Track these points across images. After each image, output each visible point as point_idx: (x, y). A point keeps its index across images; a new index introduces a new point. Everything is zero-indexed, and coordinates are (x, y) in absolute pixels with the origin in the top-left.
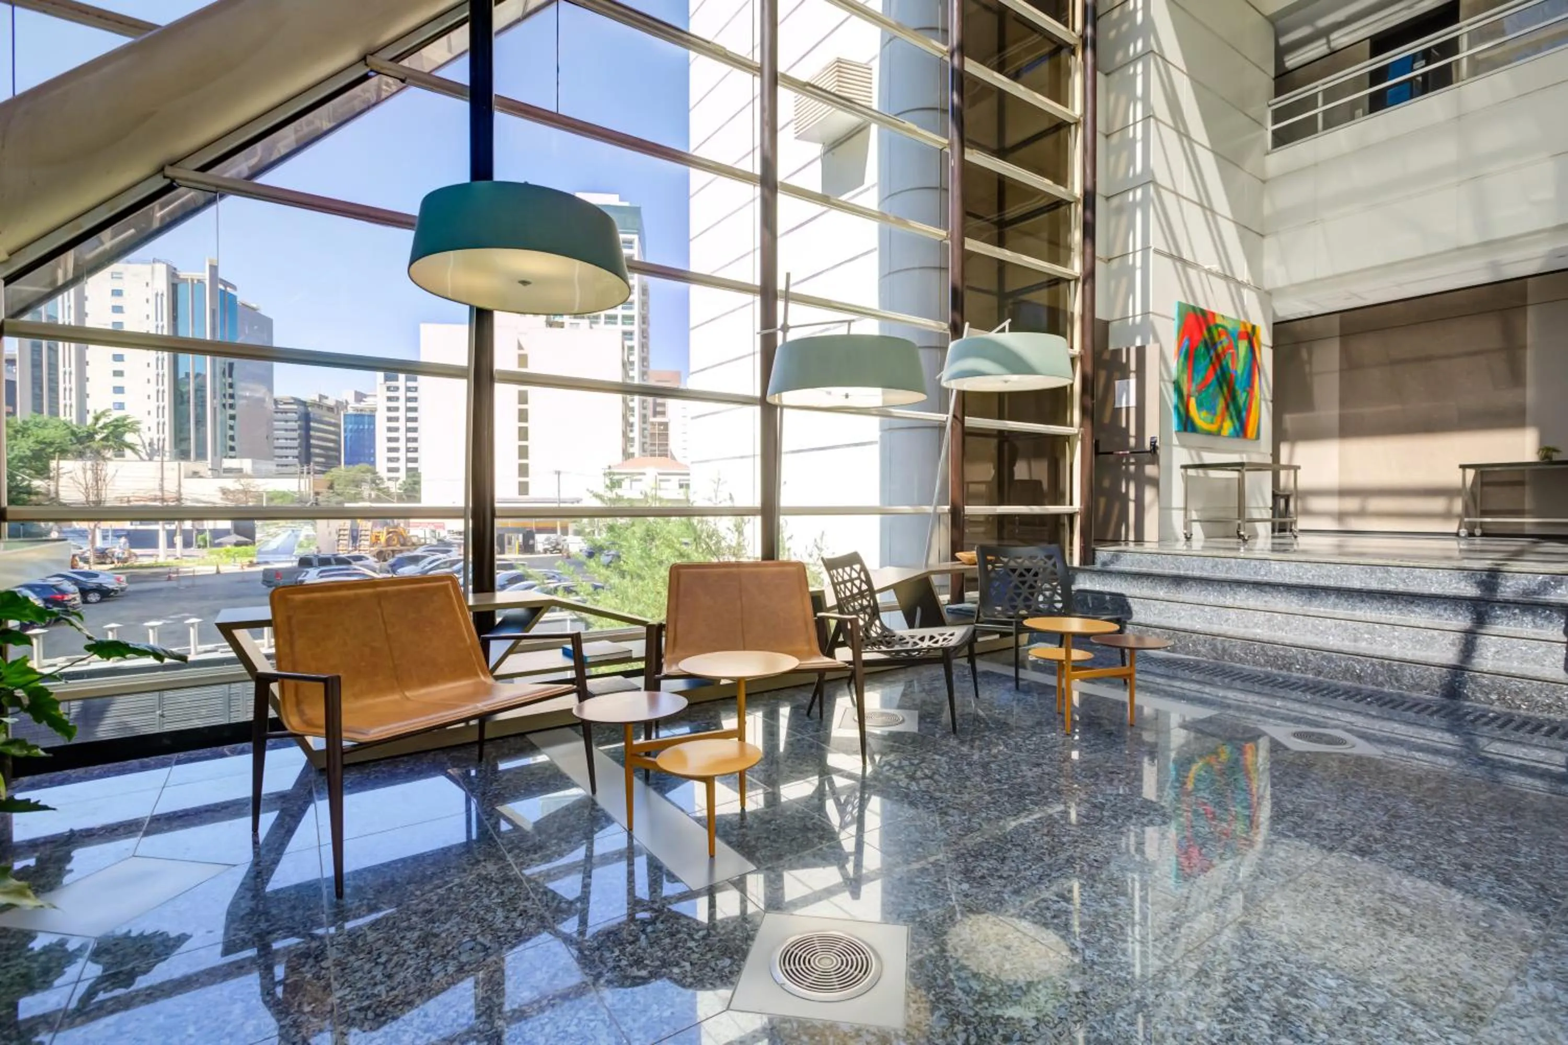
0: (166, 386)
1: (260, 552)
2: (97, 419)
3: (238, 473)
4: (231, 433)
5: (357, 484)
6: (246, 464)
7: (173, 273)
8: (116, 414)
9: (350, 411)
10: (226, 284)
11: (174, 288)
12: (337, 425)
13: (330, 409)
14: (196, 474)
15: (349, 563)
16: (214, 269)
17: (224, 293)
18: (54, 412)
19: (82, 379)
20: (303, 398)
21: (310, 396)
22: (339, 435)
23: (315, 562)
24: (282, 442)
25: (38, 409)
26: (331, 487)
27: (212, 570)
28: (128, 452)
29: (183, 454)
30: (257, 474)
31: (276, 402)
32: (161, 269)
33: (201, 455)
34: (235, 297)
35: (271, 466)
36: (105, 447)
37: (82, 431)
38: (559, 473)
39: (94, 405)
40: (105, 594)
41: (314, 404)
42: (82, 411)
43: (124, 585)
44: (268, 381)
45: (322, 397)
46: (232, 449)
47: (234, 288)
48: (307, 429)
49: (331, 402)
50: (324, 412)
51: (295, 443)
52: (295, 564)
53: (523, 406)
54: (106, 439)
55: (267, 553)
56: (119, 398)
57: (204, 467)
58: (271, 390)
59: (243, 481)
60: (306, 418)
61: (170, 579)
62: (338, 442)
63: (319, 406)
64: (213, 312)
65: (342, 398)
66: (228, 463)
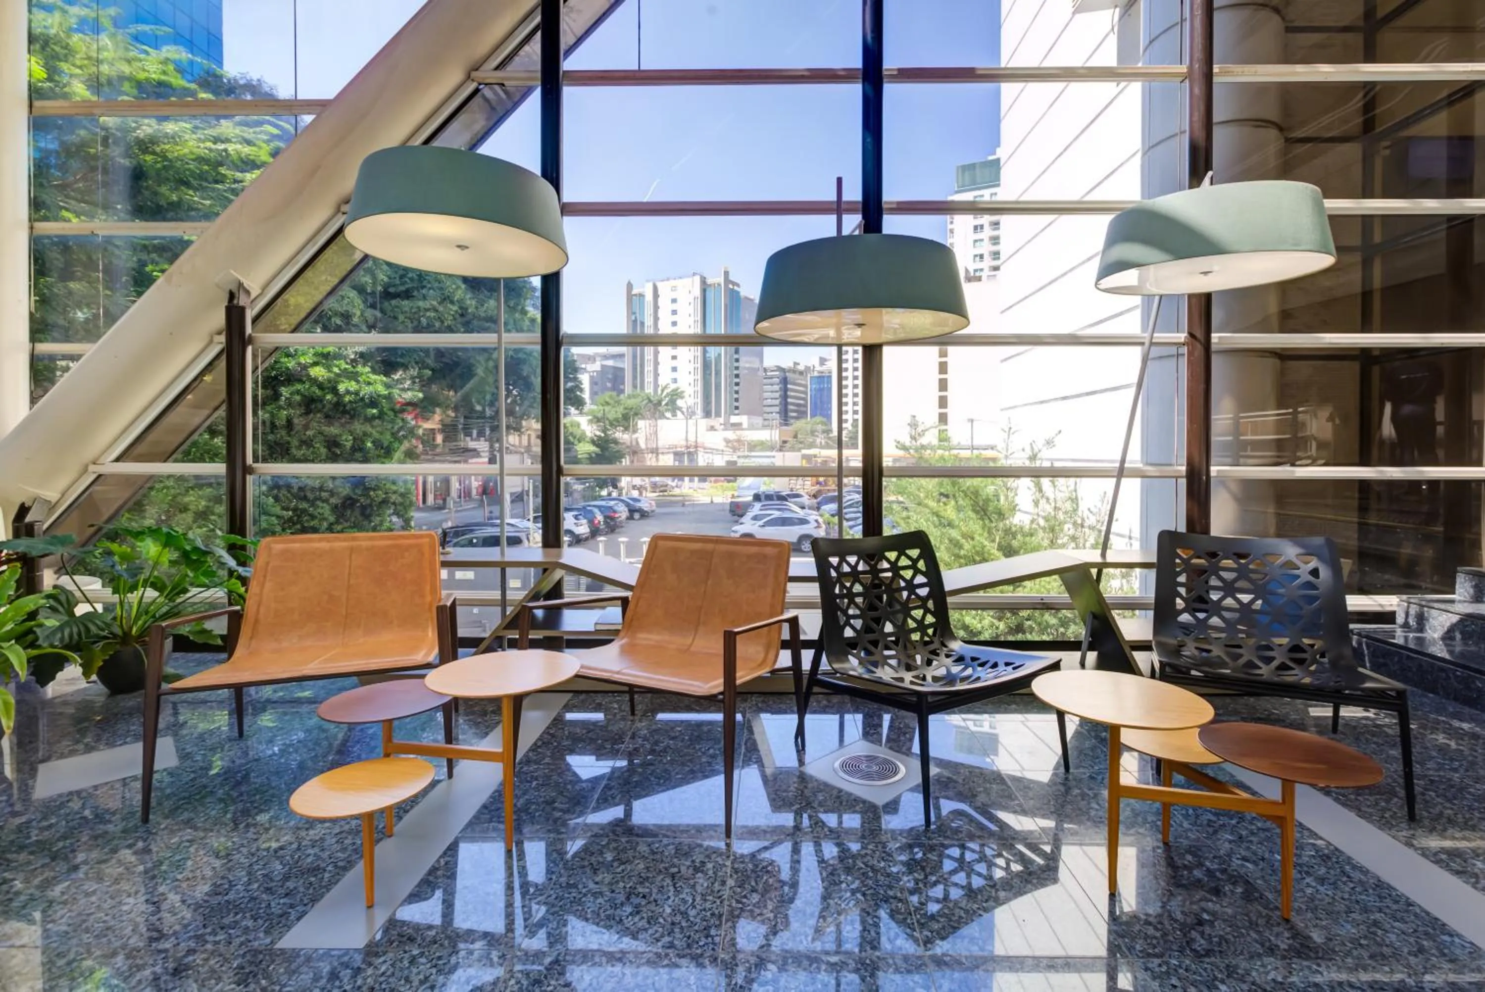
0: (699, 365)
1: (739, 488)
2: (663, 391)
3: (737, 426)
4: (736, 396)
5: (813, 433)
6: (743, 419)
7: (703, 281)
8: (673, 386)
9: (816, 374)
10: (734, 284)
11: (704, 291)
12: (805, 386)
13: (801, 373)
14: (712, 428)
15: (786, 500)
16: (726, 274)
17: (732, 290)
18: (642, 388)
19: (656, 363)
20: (783, 366)
21: (787, 364)
22: (806, 393)
23: (763, 498)
24: (769, 402)
25: (635, 387)
26: (795, 437)
27: (707, 500)
28: (679, 413)
29: (707, 414)
30: (752, 427)
31: (765, 370)
32: (697, 279)
33: (718, 415)
34: (738, 293)
35: (758, 420)
36: (667, 410)
37: (655, 400)
38: (972, 421)
39: (662, 381)
40: (644, 515)
41: (790, 371)
42: (656, 385)
43: (654, 508)
44: (761, 356)
45: (796, 364)
46: (737, 408)
47: (738, 285)
48: (785, 390)
49: (801, 368)
50: (797, 376)
51: (777, 402)
52: (751, 498)
53: (943, 359)
54: (667, 404)
55: (743, 488)
56: (674, 375)
57: (718, 422)
58: (762, 361)
59: (738, 432)
60: (785, 381)
61: (683, 505)
62: (805, 399)
63: (794, 371)
64: (726, 306)
65: (810, 365)
66: (734, 419)
